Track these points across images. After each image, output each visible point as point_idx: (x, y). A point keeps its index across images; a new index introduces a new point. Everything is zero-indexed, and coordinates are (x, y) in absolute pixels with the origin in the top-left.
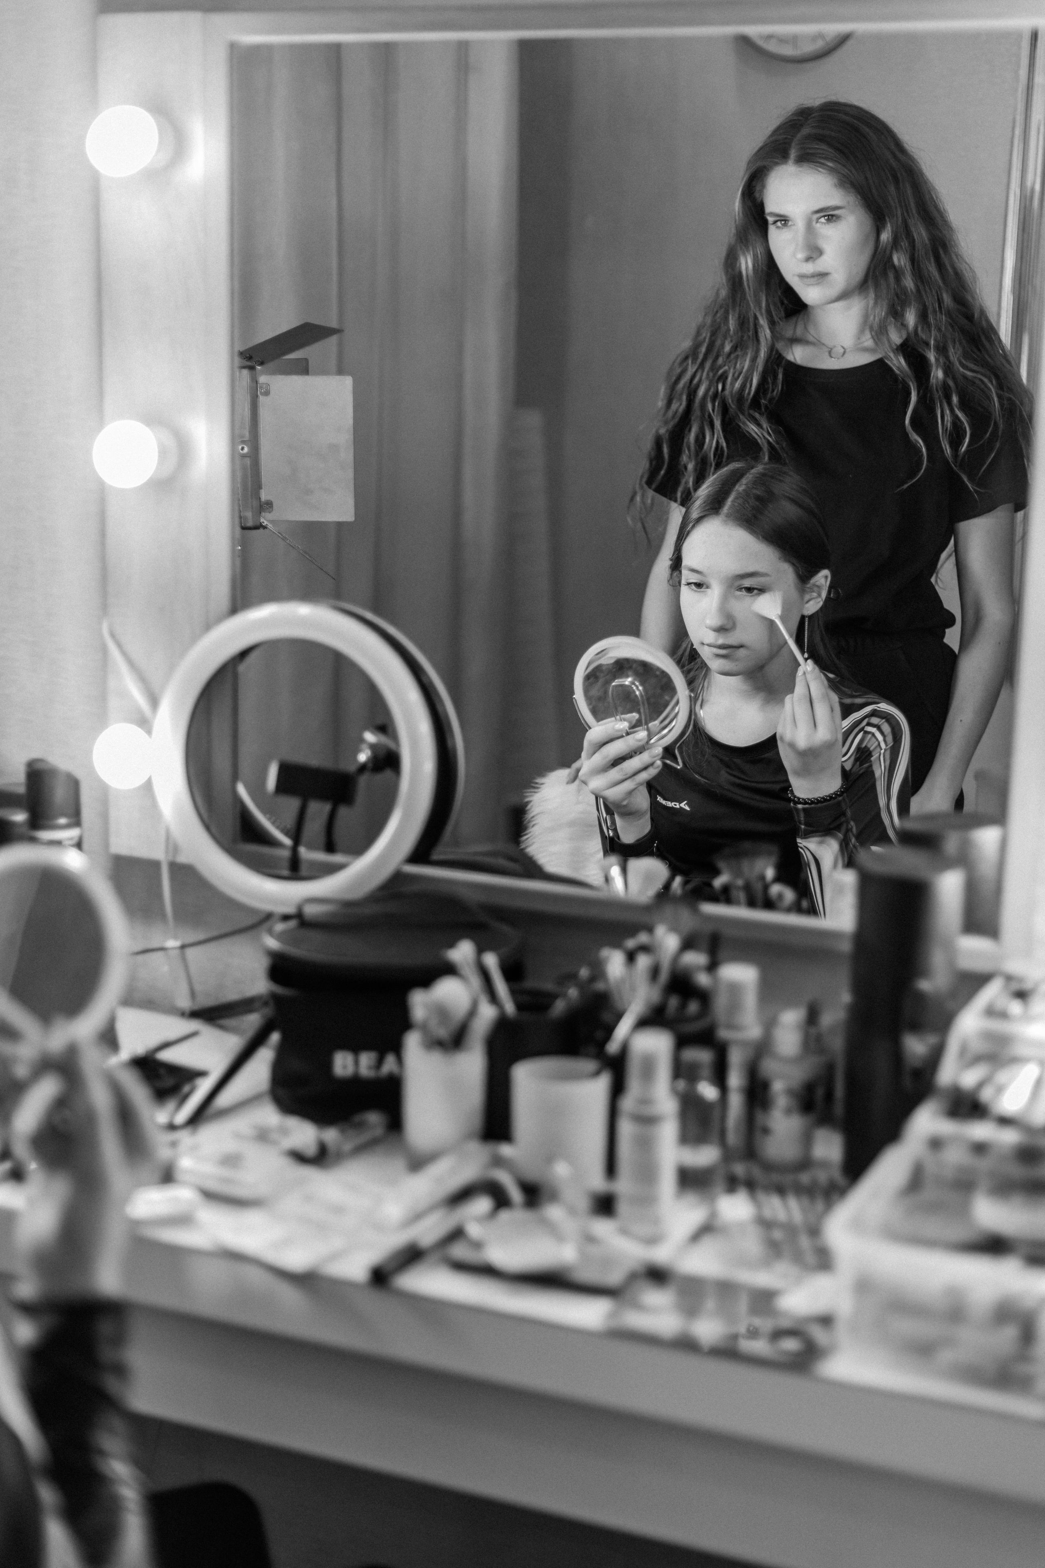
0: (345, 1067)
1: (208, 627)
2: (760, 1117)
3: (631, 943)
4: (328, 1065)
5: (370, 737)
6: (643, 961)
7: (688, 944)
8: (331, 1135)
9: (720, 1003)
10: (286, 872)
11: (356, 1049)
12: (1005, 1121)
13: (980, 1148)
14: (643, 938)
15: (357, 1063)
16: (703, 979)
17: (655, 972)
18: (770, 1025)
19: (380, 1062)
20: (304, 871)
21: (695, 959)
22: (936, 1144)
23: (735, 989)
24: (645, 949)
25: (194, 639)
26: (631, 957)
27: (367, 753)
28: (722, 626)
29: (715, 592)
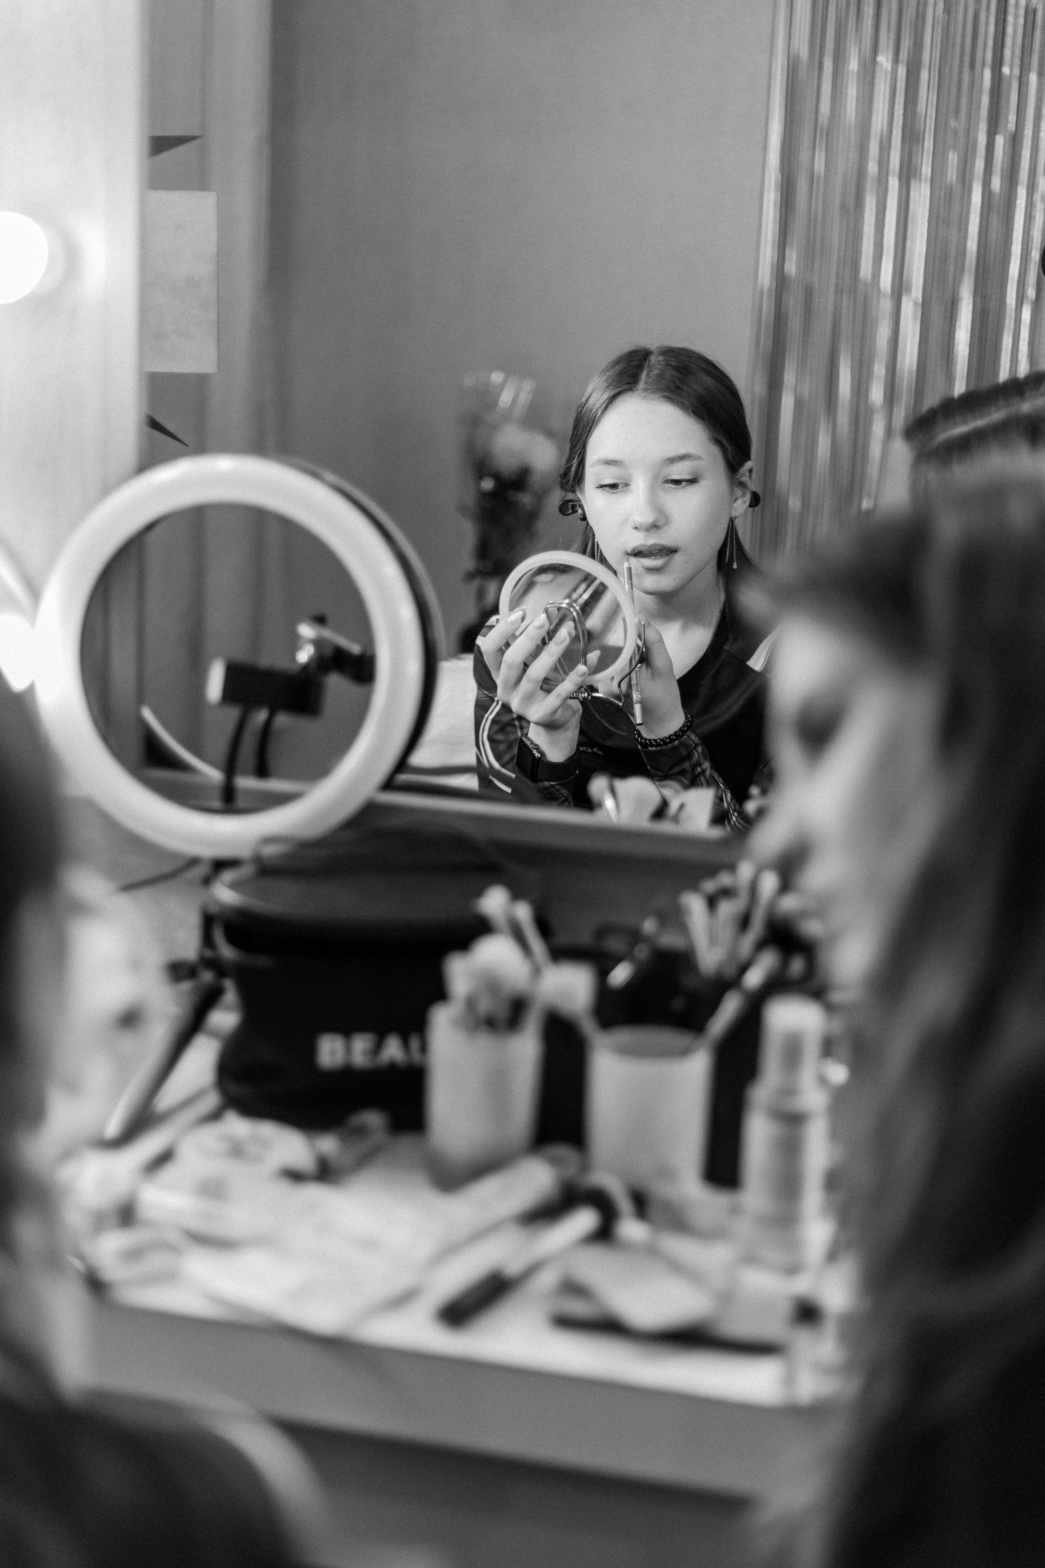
0: (333, 1053)
1: (106, 490)
3: (710, 886)
4: (311, 1051)
5: (306, 631)
6: (728, 909)
8: (328, 1144)
10: (217, 804)
11: (347, 1031)
14: (724, 879)
15: (348, 1049)
19: (378, 1047)
20: (241, 803)
24: (727, 893)
25: (89, 507)
26: (712, 902)
27: (309, 651)
28: (654, 522)
29: (640, 484)
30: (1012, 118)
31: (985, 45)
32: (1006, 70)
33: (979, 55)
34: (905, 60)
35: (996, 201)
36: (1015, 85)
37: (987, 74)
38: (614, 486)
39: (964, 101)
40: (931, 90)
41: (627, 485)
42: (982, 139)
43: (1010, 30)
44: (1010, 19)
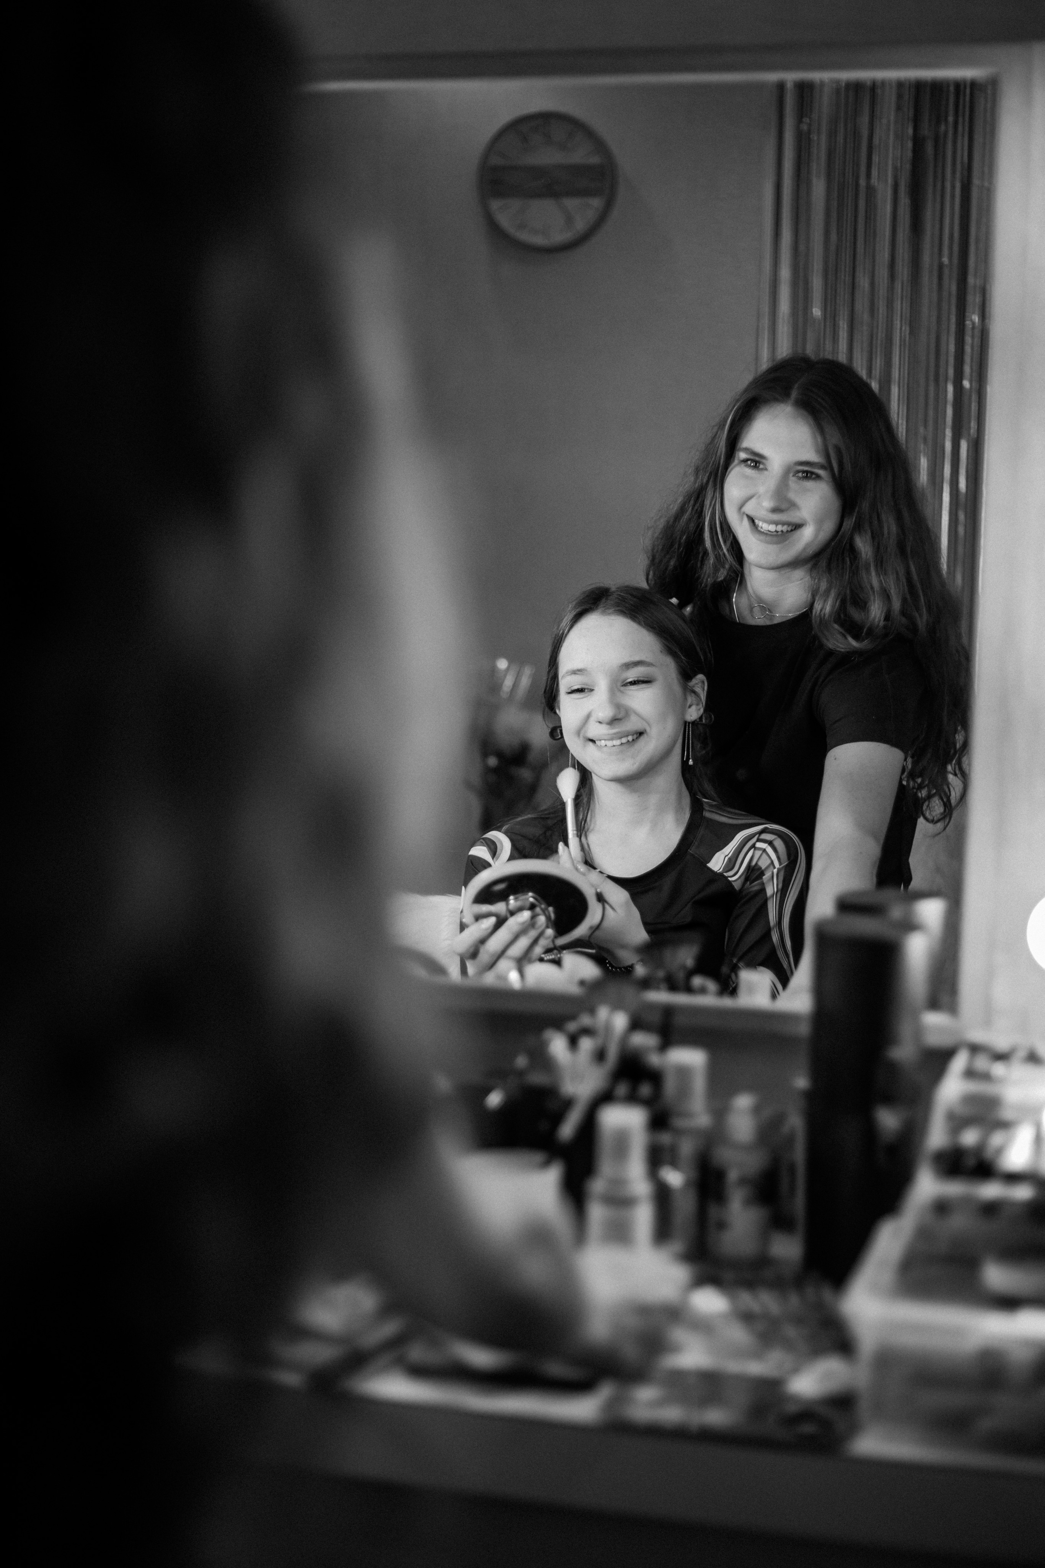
2: (713, 1211)
3: (572, 1026)
6: (586, 1044)
7: (636, 1025)
9: (670, 1086)
12: (1013, 1178)
13: (991, 1209)
14: (585, 1020)
16: (654, 1060)
17: (600, 1056)
18: (720, 1111)
21: (642, 1040)
22: (941, 1207)
23: (684, 1072)
24: (587, 1031)
26: (573, 1041)
28: (615, 716)
29: (602, 687)
30: (973, 424)
31: (947, 362)
32: (966, 384)
33: (942, 370)
34: (878, 377)
35: (962, 499)
36: (974, 397)
37: (950, 388)
38: (580, 691)
39: (931, 413)
40: (901, 402)
41: (592, 690)
42: (948, 446)
43: (968, 349)
44: (968, 340)
